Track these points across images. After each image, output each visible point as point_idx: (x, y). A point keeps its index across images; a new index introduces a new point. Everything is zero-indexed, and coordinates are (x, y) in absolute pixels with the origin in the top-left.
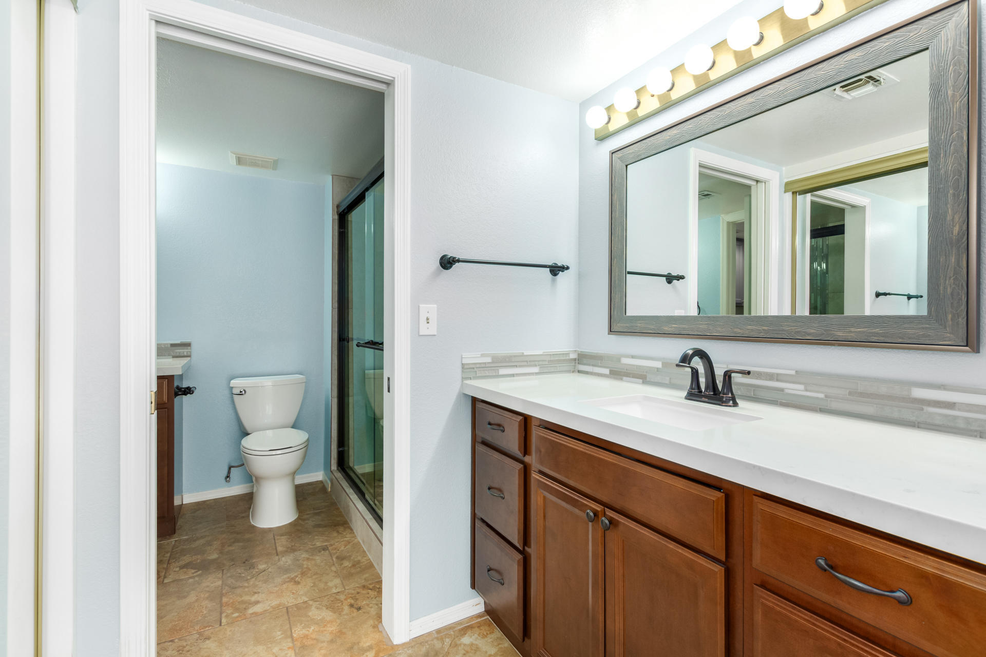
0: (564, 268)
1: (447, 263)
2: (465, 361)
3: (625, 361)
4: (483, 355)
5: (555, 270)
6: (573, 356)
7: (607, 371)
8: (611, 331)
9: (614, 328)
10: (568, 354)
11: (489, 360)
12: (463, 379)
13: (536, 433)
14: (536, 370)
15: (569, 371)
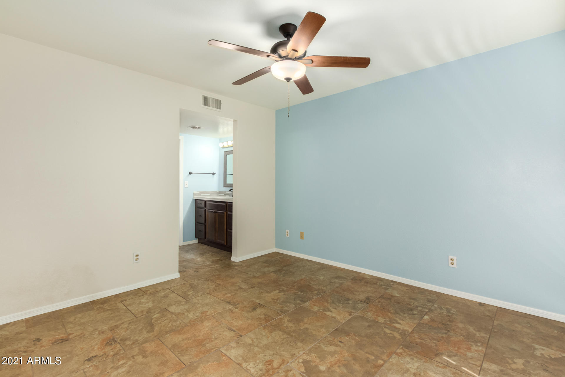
0: (215, 174)
1: (190, 173)
2: (194, 192)
3: (226, 192)
4: (198, 192)
5: (214, 174)
6: (218, 192)
7: (223, 195)
8: (224, 187)
9: (225, 186)
10: (216, 192)
11: (199, 192)
12: (194, 196)
13: (207, 203)
14: (209, 195)
15: (217, 195)
